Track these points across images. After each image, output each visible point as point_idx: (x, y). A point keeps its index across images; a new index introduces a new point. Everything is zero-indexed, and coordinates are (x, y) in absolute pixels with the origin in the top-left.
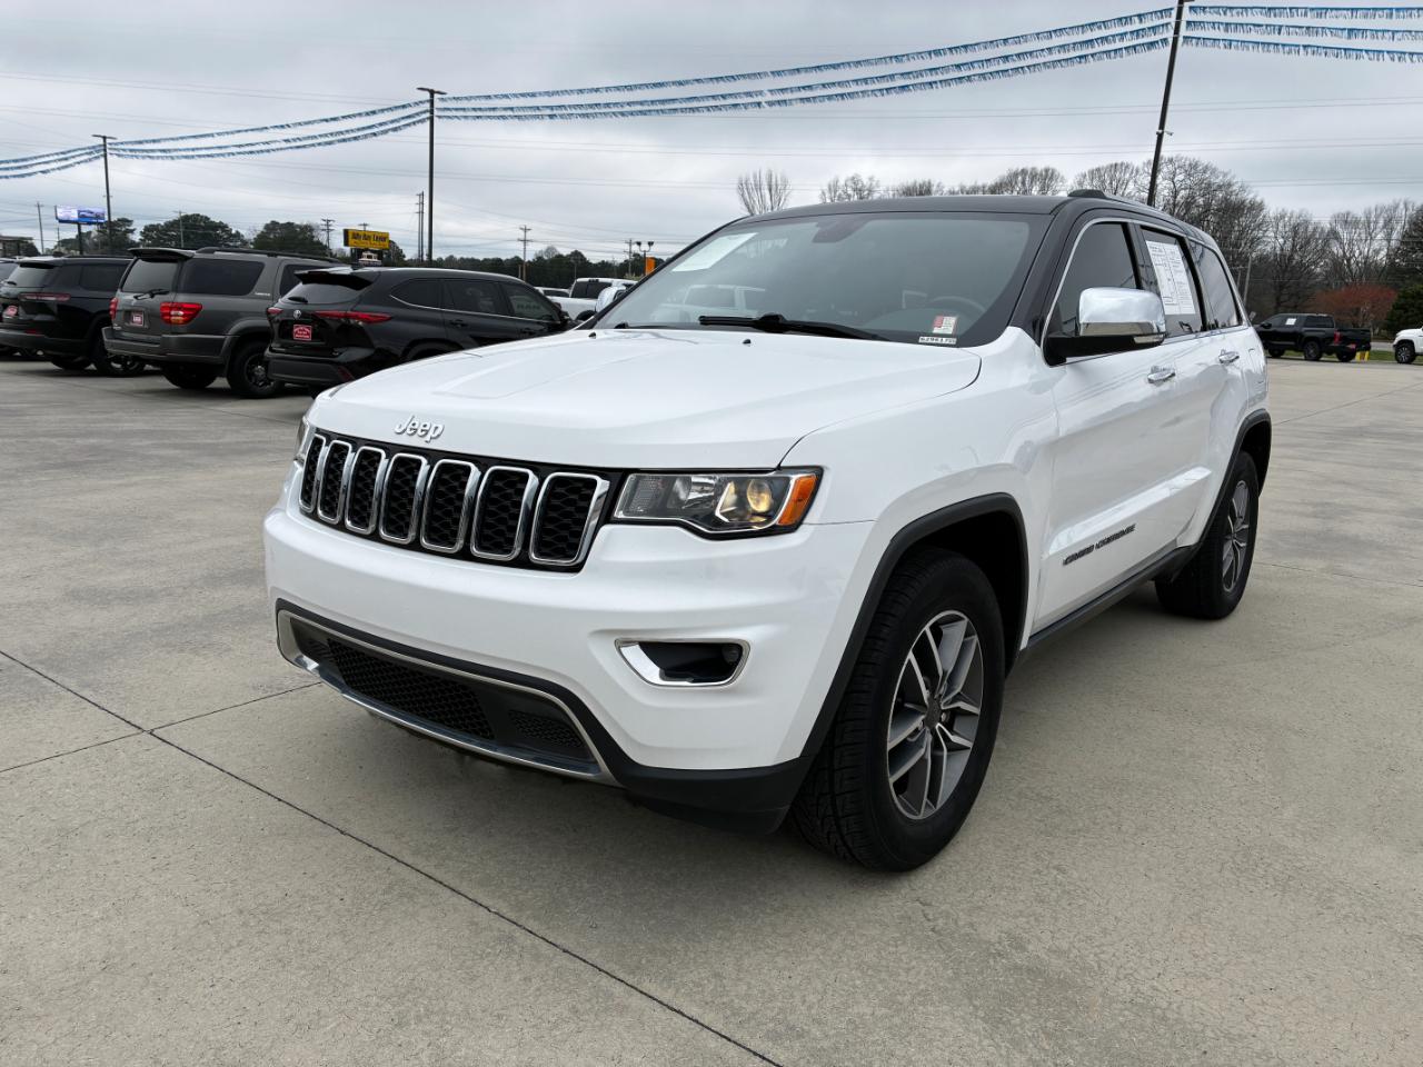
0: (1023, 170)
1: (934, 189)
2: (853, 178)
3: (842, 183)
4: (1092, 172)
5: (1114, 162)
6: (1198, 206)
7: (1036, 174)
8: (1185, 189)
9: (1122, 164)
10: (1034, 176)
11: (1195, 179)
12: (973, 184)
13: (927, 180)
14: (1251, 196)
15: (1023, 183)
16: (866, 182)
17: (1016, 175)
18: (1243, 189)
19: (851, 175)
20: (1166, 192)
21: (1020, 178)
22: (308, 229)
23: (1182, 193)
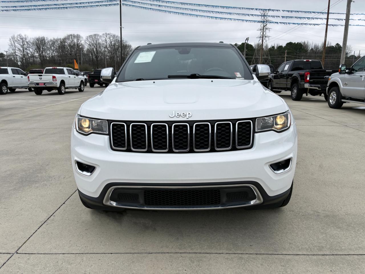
0: (71, 35)
1: (45, 39)
2: (19, 35)
3: (16, 36)
4: (89, 36)
5: (95, 34)
6: (117, 46)
7: (75, 36)
8: (113, 41)
9: (97, 34)
10: (74, 36)
11: (115, 39)
12: (57, 38)
13: (43, 36)
14: (128, 44)
15: (72, 38)
16: (24, 36)
17: (69, 36)
18: (126, 42)
19: (19, 34)
20: (109, 42)
21: (70, 37)
23: (113, 42)
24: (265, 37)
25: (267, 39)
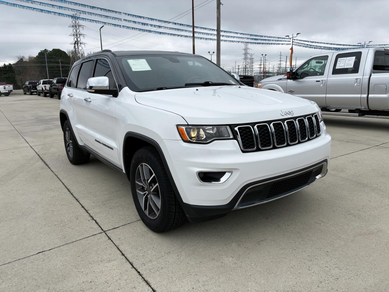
24: (81, 43)
25: (83, 46)
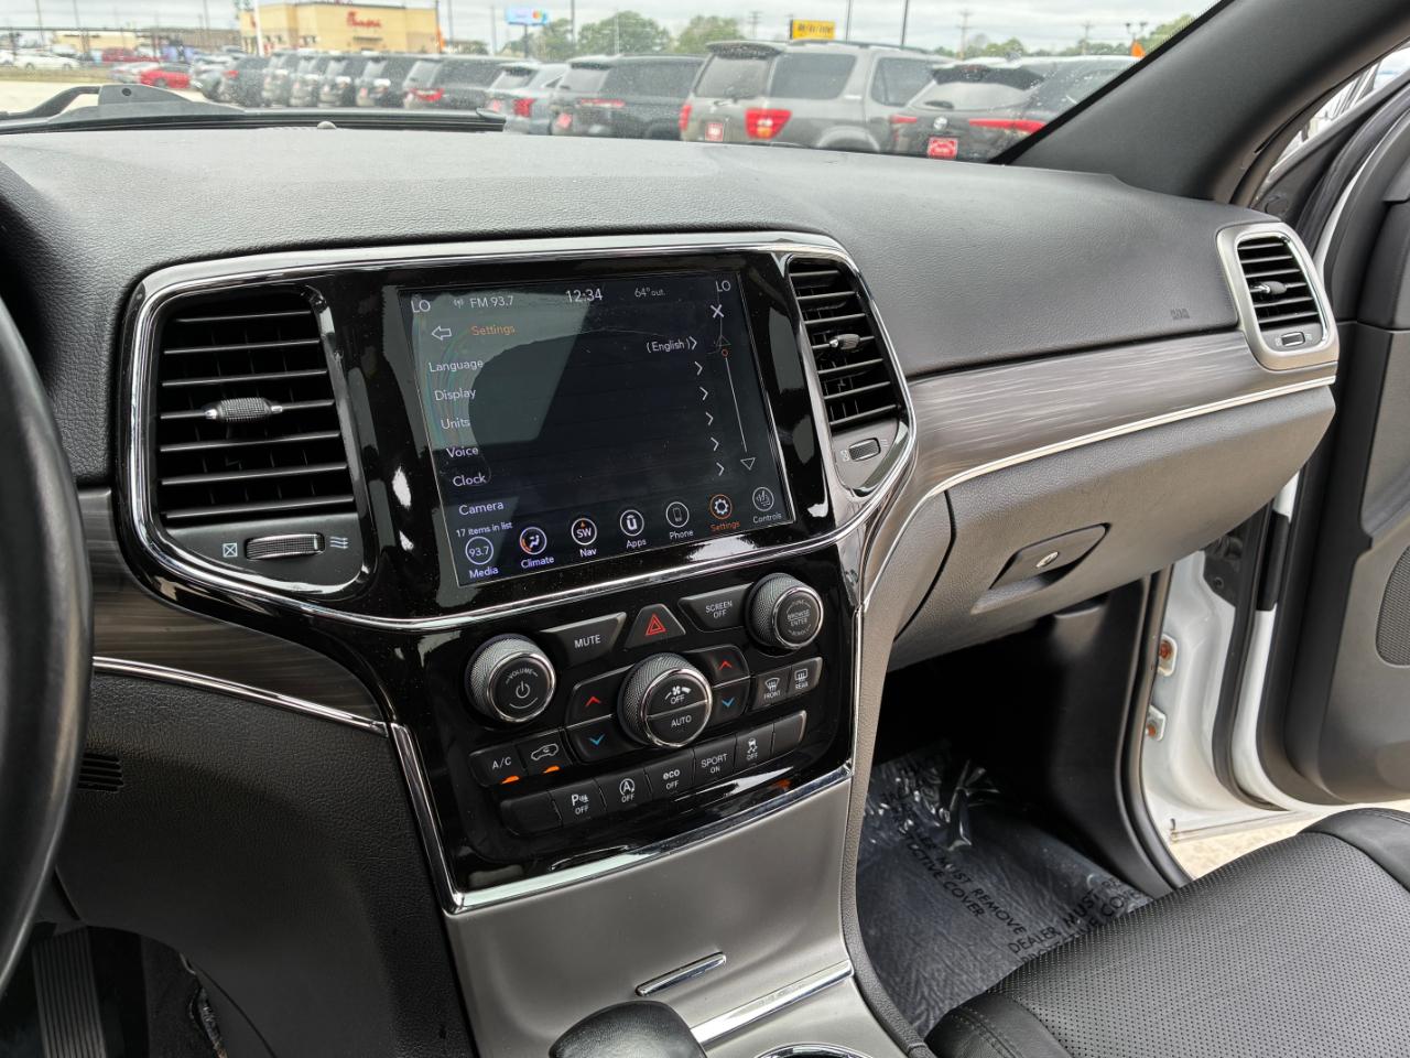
22: (730, 22)
